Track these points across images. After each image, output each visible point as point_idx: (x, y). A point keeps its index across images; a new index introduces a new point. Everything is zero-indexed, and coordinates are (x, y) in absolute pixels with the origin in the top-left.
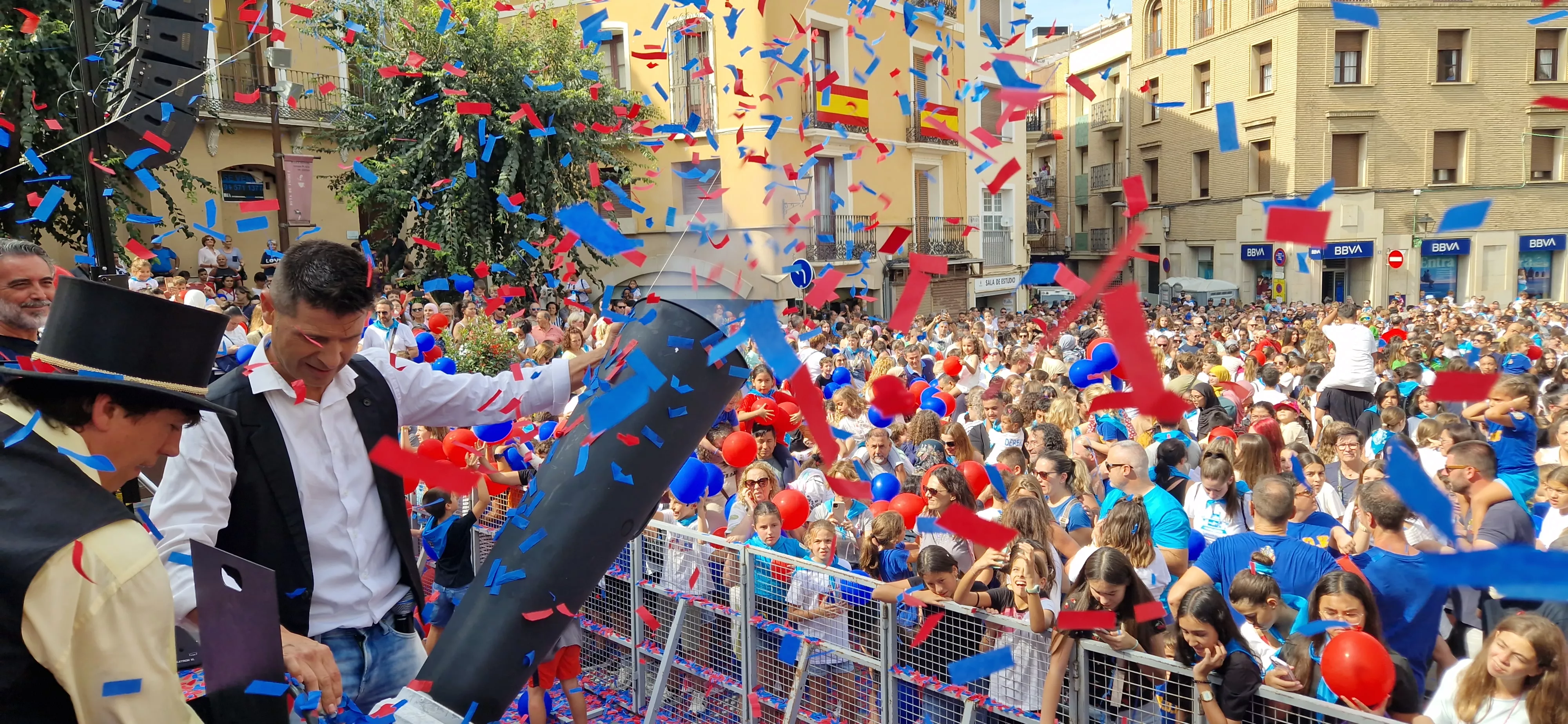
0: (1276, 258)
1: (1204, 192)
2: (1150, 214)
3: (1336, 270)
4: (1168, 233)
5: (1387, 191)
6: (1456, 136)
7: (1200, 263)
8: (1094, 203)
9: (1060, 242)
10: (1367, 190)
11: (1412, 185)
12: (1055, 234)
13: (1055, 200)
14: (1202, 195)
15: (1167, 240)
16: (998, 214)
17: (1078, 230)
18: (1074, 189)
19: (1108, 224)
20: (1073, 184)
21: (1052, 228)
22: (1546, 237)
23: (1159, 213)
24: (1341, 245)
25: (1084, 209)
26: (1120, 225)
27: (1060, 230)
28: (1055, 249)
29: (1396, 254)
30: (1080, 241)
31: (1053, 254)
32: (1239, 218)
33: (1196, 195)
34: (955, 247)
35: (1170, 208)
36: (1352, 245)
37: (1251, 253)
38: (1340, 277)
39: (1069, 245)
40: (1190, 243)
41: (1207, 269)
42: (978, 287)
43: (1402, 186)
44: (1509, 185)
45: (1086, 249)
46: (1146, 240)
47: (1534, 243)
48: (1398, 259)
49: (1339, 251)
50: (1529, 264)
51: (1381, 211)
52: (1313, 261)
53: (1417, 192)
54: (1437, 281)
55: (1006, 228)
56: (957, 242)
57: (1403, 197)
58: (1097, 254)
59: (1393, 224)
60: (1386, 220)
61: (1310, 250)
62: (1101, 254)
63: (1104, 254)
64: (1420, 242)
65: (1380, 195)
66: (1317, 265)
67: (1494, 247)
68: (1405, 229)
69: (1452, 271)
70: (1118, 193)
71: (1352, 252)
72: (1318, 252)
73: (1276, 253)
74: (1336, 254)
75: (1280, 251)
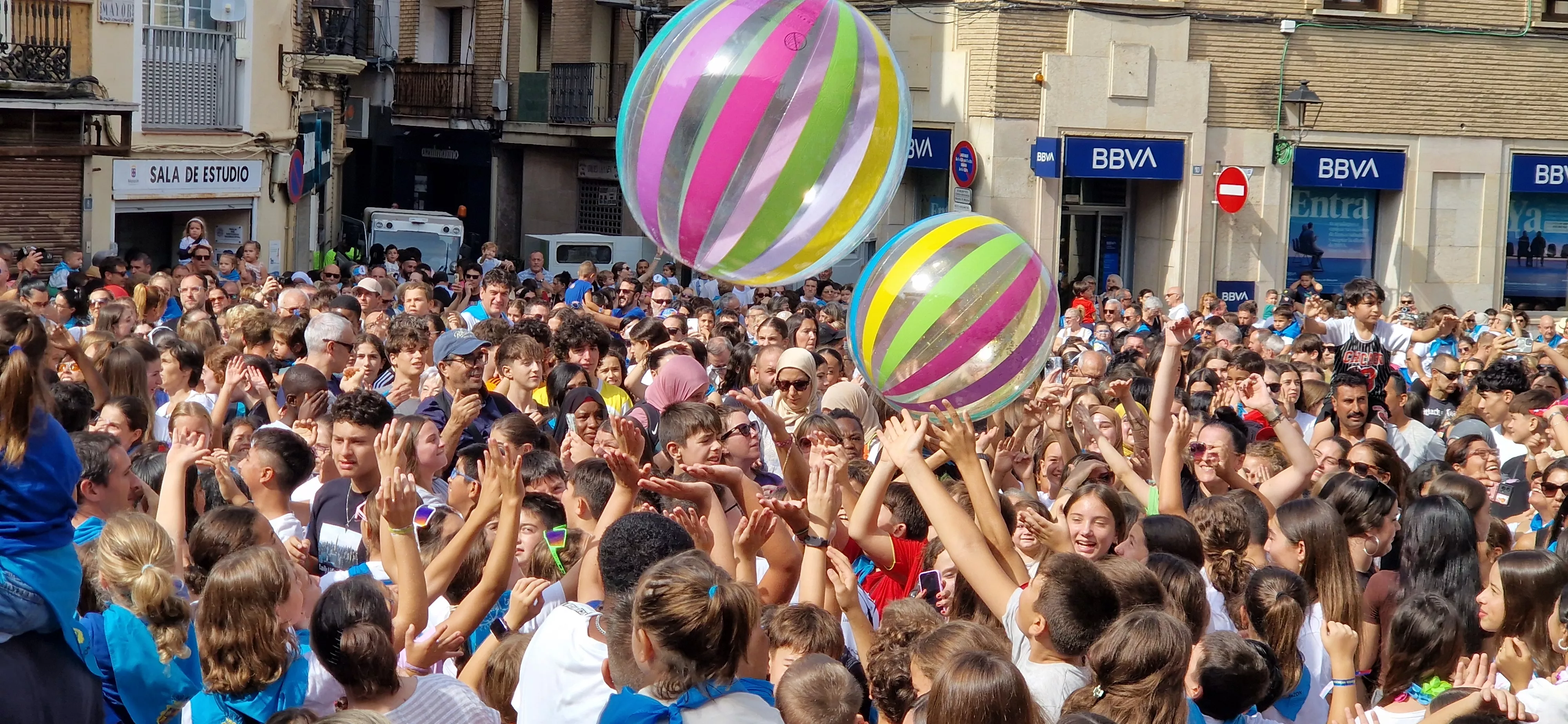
0: (957, 165)
3: (1101, 209)
5: (1220, 19)
9: (482, 97)
10: (1172, 13)
11: (1278, 10)
12: (472, 72)
17: (527, 64)
21: (466, 58)
24: (1108, 143)
27: (485, 62)
28: (468, 112)
29: (1233, 176)
30: (530, 96)
31: (463, 125)
34: (42, 62)
36: (1133, 145)
38: (1113, 226)
39: (502, 102)
42: (123, 183)
43: (1253, 9)
44: (1495, 28)
45: (543, 119)
47: (1545, 176)
48: (1236, 190)
49: (1104, 160)
50: (1536, 225)
51: (1202, 67)
52: (1039, 181)
53: (1287, 26)
54: (1331, 252)
55: (229, 26)
56: (47, 49)
57: (1256, 36)
58: (562, 131)
59: (1230, 102)
60: (1216, 89)
61: (1035, 149)
62: (573, 132)
63: (580, 133)
64: (1290, 152)
65: (1204, 26)
66: (1048, 189)
67: (1457, 175)
68: (1259, 116)
69: (1366, 231)
71: (1133, 165)
72: (1051, 157)
73: (956, 154)
74: (1095, 166)
75: (965, 147)
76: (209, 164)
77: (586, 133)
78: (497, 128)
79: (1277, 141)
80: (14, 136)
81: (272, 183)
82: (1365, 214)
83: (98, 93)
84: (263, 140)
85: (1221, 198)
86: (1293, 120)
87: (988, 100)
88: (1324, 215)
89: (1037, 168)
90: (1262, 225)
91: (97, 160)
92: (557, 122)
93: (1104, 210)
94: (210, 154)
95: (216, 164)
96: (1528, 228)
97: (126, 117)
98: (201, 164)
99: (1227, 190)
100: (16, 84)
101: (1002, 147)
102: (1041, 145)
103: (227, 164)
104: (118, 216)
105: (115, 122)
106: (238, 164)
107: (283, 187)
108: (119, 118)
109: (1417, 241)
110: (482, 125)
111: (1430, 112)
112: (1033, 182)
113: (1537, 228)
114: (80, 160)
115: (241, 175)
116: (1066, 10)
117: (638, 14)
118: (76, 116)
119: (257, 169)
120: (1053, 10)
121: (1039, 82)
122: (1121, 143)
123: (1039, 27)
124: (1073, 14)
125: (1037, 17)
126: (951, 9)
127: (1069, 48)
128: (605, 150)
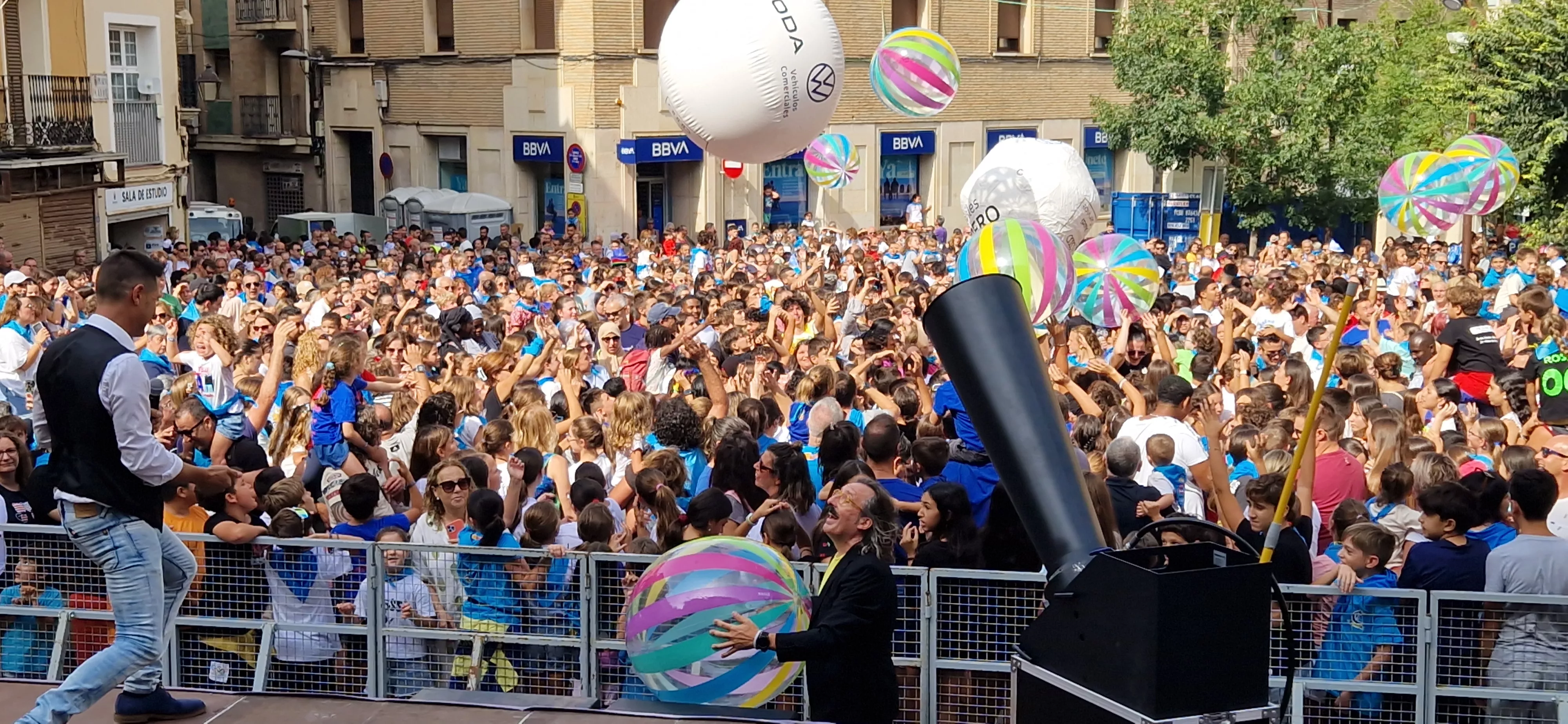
1: (446, 42)
2: (351, 74)
3: (651, 180)
4: (385, 111)
14: (440, 48)
15: (384, 123)
16: (132, 70)
18: (199, 20)
19: (271, 89)
22: (912, 135)
23: (366, 73)
24: (660, 140)
25: (221, 58)
26: (294, 91)
30: (216, 115)
32: (508, 92)
33: (430, 46)
35: (386, 66)
36: (675, 140)
37: (530, 149)
38: (660, 191)
40: (425, 129)
41: (456, 174)
42: (113, 204)
45: (230, 132)
46: (344, 121)
47: (898, 144)
48: (736, 164)
49: (659, 150)
50: (893, 174)
52: (623, 166)
55: (148, 96)
58: (253, 142)
61: (619, 147)
62: (263, 142)
63: (269, 143)
66: (629, 171)
69: (803, 184)
70: (290, 34)
71: (675, 152)
72: (630, 151)
73: (570, 151)
74: (654, 155)
75: (576, 148)
76: (149, 187)
77: (275, 143)
78: (192, 139)
81: (178, 196)
82: (801, 173)
83: (95, 147)
84: (174, 168)
85: (726, 169)
87: (590, 117)
88: (779, 176)
89: (622, 158)
90: (749, 186)
91: (100, 191)
92: (247, 135)
94: (150, 181)
95: (151, 187)
96: (889, 176)
98: (144, 188)
101: (600, 147)
102: (624, 143)
103: (156, 186)
104: (110, 226)
106: (161, 186)
107: (184, 198)
108: (115, 164)
112: (619, 167)
113: (894, 176)
114: (92, 191)
115: (161, 193)
116: (632, 59)
117: (307, 63)
118: (93, 164)
119: (170, 187)
120: (624, 59)
121: (619, 104)
122: (668, 139)
123: (617, 70)
124: (636, 61)
125: (615, 63)
126: (560, 61)
127: (635, 82)
128: (287, 153)
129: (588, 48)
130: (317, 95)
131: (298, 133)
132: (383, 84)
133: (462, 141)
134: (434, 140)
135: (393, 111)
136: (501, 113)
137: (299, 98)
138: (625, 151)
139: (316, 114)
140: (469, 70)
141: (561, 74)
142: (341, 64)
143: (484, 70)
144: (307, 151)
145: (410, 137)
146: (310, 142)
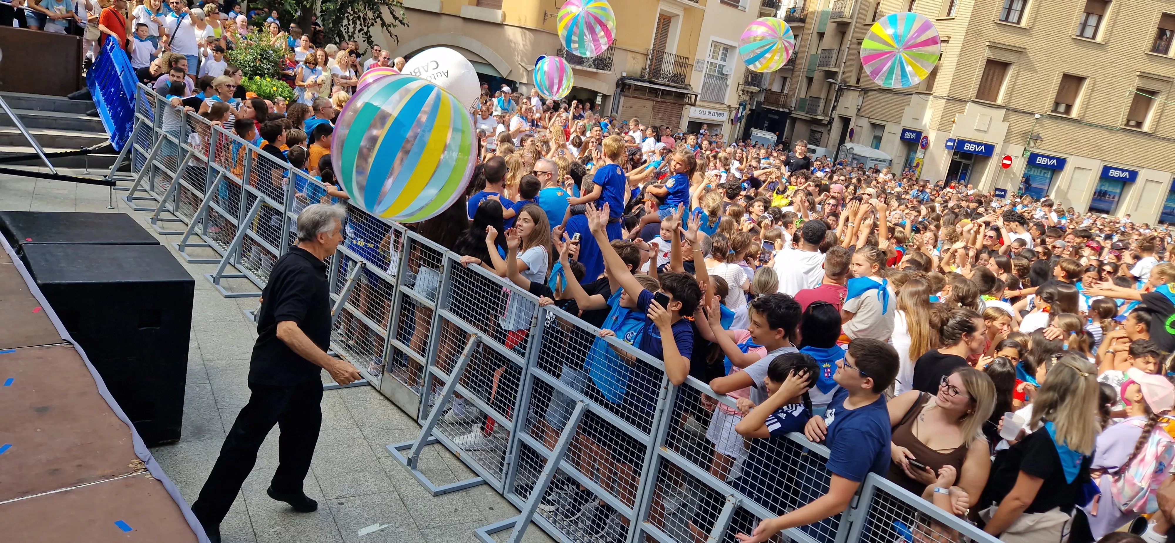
0: (922, 142)
2: (851, 93)
4: (859, 110)
5: (1016, 111)
6: (1080, 80)
7: (875, 137)
8: (817, 76)
9: (788, 102)
10: (1001, 107)
11: (1035, 110)
12: (787, 95)
13: (793, 70)
15: (857, 115)
17: (803, 96)
18: (807, 64)
19: (823, 96)
20: (808, 61)
21: (786, 91)
22: (1123, 171)
23: (857, 93)
24: (970, 142)
25: (810, 80)
26: (830, 98)
27: (791, 93)
28: (784, 106)
29: (1009, 158)
30: (801, 104)
31: (781, 110)
32: (907, 108)
34: (678, 79)
35: (865, 91)
36: (979, 144)
37: (908, 135)
38: (966, 167)
39: (793, 105)
40: (871, 120)
41: (877, 142)
42: (692, 113)
43: (1027, 110)
44: (1108, 126)
45: (804, 111)
46: (843, 112)
47: (1113, 173)
48: (1009, 162)
49: (969, 147)
50: (1106, 188)
51: (1007, 124)
52: (946, 150)
53: (1037, 116)
54: (1034, 185)
55: (727, 75)
56: (680, 75)
57: (1026, 118)
58: (808, 116)
59: (1013, 136)
60: (1009, 132)
61: (947, 141)
62: (812, 116)
64: (1029, 154)
65: (1010, 112)
66: (949, 153)
67: (1083, 169)
68: (1021, 142)
69: (1048, 181)
70: (836, 73)
71: (977, 150)
72: (952, 144)
73: (923, 139)
74: (965, 149)
75: (926, 138)
77: (817, 118)
78: (791, 112)
79: (1025, 150)
80: (668, 97)
81: (729, 119)
82: (1049, 176)
84: (729, 107)
85: (1003, 164)
86: (1032, 144)
87: (937, 125)
88: (1035, 174)
89: (947, 146)
90: (1014, 174)
91: (687, 106)
92: (808, 113)
93: (964, 161)
96: (1102, 188)
97: (696, 96)
99: (1005, 162)
100: (671, 84)
101: (937, 139)
102: (950, 140)
105: (693, 97)
106: (722, 112)
107: (732, 120)
109: (1064, 187)
110: (787, 110)
111: (1079, 148)
112: (944, 151)
114: (683, 105)
115: (721, 115)
116: (965, 102)
117: (837, 86)
119: (726, 114)
120: (963, 101)
121: (954, 122)
122: (975, 143)
123: (957, 106)
124: (969, 104)
125: (957, 103)
126: (931, 97)
127: (965, 113)
128: (819, 122)
129: (945, 94)
130: (837, 101)
131: (826, 115)
132: (861, 98)
133: (883, 127)
134: (874, 126)
135: (861, 111)
136: (901, 118)
137: (831, 100)
138: (949, 144)
139: (834, 108)
140: (895, 96)
141: (929, 103)
142: (849, 88)
143: (901, 97)
144: (826, 122)
145: (865, 123)
146: (828, 119)
